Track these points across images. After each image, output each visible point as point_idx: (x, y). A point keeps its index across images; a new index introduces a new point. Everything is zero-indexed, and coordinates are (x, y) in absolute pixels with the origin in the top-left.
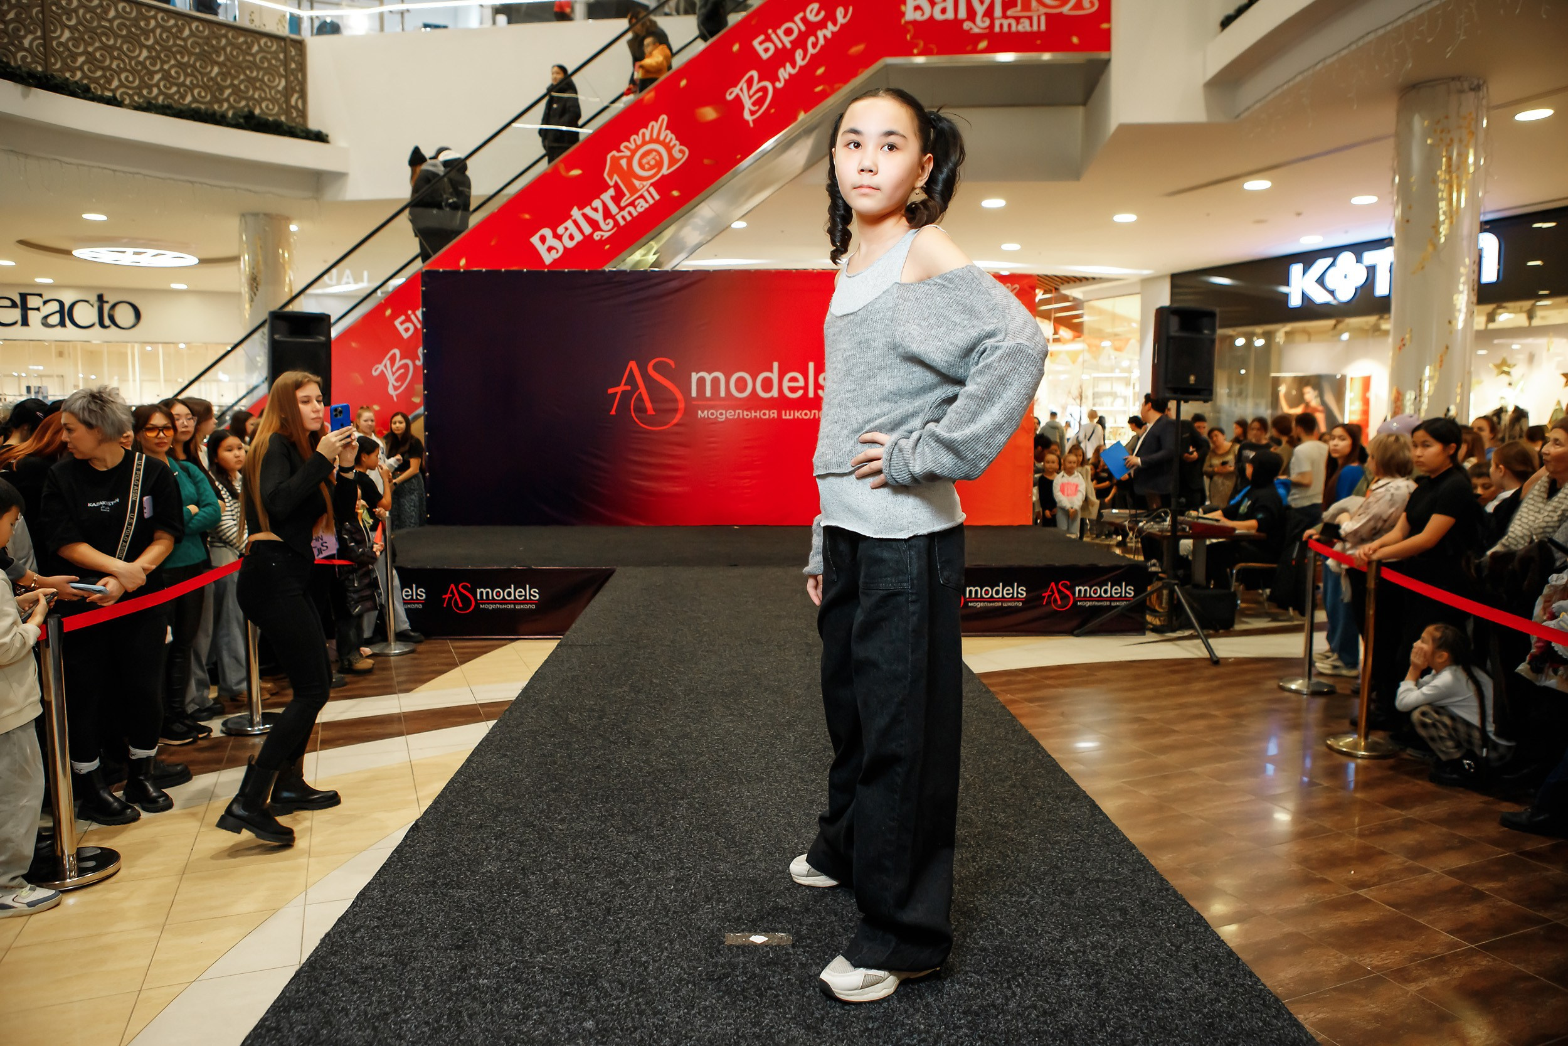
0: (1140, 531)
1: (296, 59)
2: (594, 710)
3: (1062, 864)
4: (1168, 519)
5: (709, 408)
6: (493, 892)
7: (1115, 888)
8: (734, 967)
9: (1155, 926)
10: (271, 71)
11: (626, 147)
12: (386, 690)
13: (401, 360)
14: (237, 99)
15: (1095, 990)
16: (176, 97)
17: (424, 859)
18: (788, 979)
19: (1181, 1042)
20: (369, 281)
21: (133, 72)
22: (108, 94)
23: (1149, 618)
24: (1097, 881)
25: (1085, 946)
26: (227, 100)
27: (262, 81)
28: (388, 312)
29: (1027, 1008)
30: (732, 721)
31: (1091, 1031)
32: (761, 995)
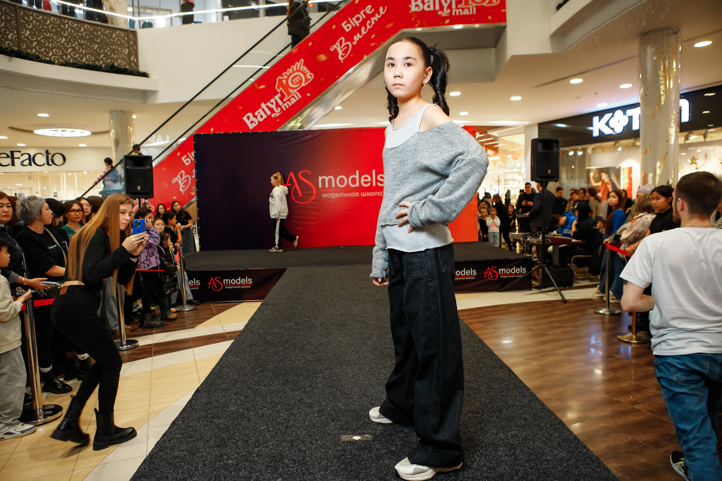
0: (528, 242)
1: (133, 39)
2: (278, 334)
3: (496, 398)
4: (541, 236)
5: (327, 192)
6: (234, 420)
7: (521, 408)
8: (345, 451)
9: (540, 426)
10: (122, 46)
11: (285, 74)
12: (183, 327)
13: (185, 175)
14: (107, 59)
15: (513, 456)
16: (79, 59)
17: (202, 406)
18: (371, 456)
19: (554, 480)
20: (170, 139)
21: (59, 48)
22: (48, 59)
23: (533, 282)
24: (513, 405)
25: (508, 436)
26: (102, 59)
27: (118, 50)
28: (179, 154)
29: (482, 466)
30: (342, 337)
31: (512, 476)
32: (359, 464)
